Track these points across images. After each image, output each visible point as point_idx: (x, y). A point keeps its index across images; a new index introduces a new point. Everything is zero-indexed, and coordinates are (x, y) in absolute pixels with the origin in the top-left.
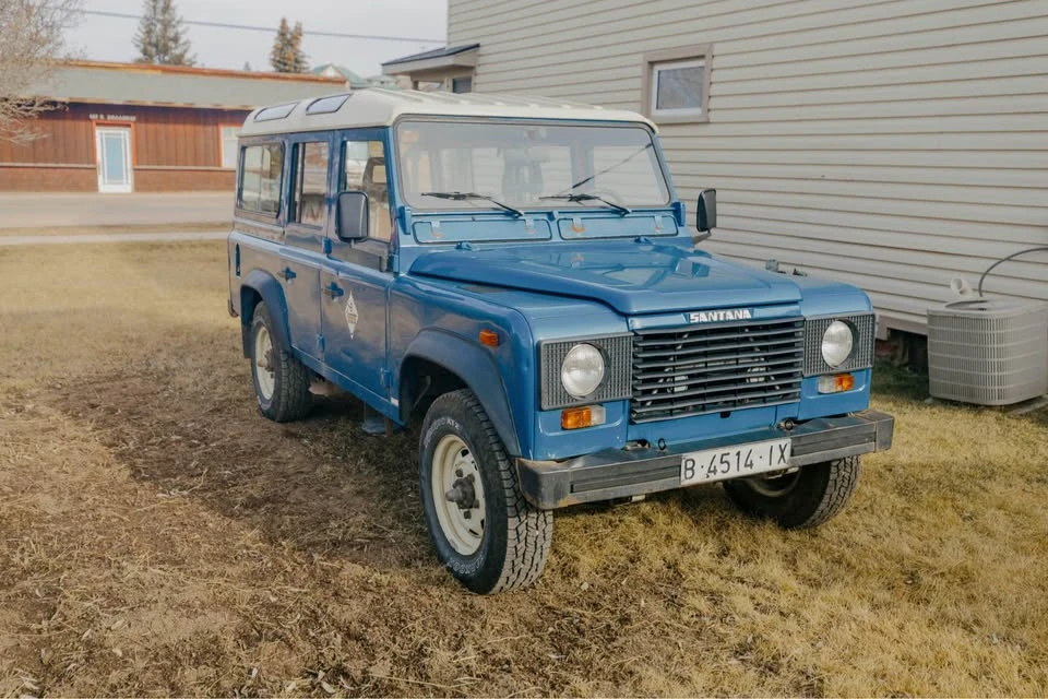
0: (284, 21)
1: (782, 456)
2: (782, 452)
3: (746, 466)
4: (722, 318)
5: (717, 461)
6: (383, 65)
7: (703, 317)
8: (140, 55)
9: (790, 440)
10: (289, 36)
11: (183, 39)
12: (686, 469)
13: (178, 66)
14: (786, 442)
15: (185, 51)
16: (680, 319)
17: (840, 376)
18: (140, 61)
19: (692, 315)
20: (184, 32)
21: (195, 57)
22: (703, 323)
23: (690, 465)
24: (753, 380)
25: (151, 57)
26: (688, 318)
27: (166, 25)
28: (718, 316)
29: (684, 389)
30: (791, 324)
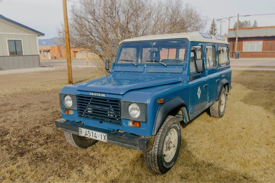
2: (105, 137)
3: (95, 137)
5: (87, 132)
7: (93, 94)
9: (106, 134)
12: (80, 131)
17: (134, 122)
19: (90, 93)
22: (92, 96)
24: (108, 115)
29: (91, 112)
30: (117, 101)
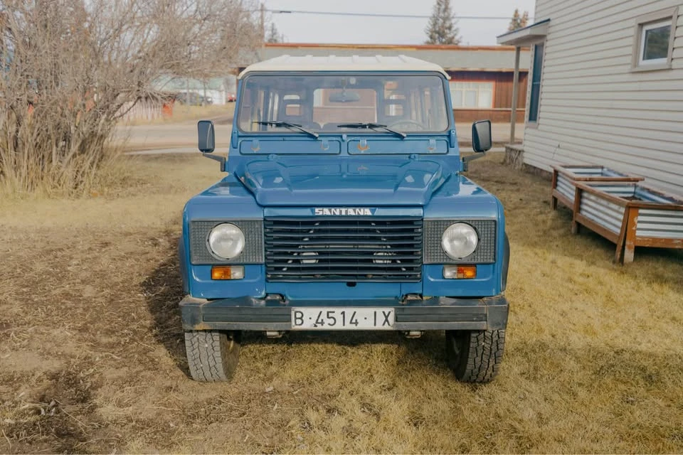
0: (516, 12)
1: (387, 320)
2: (387, 317)
3: (351, 323)
4: (343, 213)
5: (324, 316)
6: (498, 37)
7: (326, 212)
8: (429, 39)
9: (393, 309)
10: (519, 21)
11: (454, 28)
12: (296, 318)
13: (451, 45)
14: (391, 311)
15: (455, 35)
16: (307, 212)
17: (461, 266)
18: (428, 43)
19: (317, 210)
20: (455, 23)
21: (461, 37)
22: (328, 216)
23: (299, 315)
24: (377, 261)
25: (435, 40)
26: (313, 211)
27: (446, 19)
28: (341, 212)
29: (314, 261)
30: (411, 223)
